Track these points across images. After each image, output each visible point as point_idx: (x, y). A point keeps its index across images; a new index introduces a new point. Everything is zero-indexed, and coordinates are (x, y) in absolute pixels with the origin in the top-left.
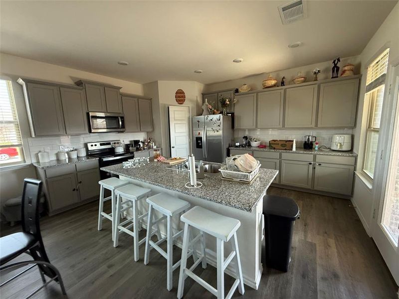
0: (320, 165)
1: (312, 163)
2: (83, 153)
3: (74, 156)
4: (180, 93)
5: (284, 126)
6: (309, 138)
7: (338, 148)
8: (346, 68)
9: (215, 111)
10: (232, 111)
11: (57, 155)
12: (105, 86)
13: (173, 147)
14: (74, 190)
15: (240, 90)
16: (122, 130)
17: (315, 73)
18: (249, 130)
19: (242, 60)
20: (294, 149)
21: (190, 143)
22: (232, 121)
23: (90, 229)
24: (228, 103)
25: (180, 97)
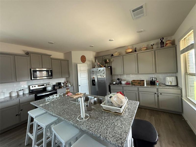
0: (161, 94)
1: (156, 93)
2: (27, 92)
3: (21, 93)
4: (83, 57)
5: (138, 72)
6: (152, 79)
7: (170, 84)
8: (167, 42)
9: (102, 65)
10: (111, 65)
11: (10, 93)
12: (42, 55)
13: (79, 86)
14: (17, 115)
15: (114, 55)
16: (51, 77)
17: (152, 45)
18: (120, 75)
19: (113, 39)
20: (145, 85)
21: (89, 83)
22: (111, 71)
23: (20, 145)
24: (108, 61)
25: (83, 59)
